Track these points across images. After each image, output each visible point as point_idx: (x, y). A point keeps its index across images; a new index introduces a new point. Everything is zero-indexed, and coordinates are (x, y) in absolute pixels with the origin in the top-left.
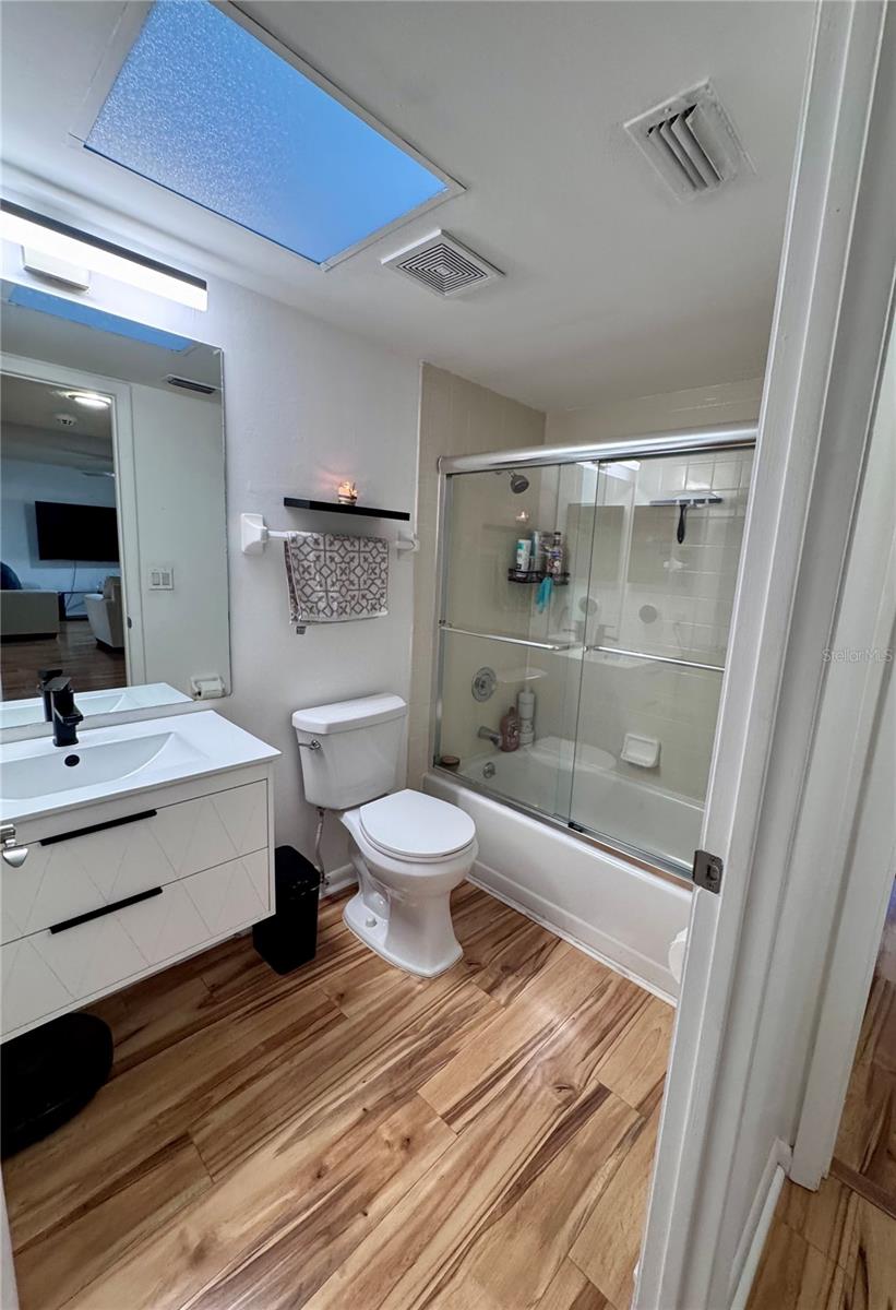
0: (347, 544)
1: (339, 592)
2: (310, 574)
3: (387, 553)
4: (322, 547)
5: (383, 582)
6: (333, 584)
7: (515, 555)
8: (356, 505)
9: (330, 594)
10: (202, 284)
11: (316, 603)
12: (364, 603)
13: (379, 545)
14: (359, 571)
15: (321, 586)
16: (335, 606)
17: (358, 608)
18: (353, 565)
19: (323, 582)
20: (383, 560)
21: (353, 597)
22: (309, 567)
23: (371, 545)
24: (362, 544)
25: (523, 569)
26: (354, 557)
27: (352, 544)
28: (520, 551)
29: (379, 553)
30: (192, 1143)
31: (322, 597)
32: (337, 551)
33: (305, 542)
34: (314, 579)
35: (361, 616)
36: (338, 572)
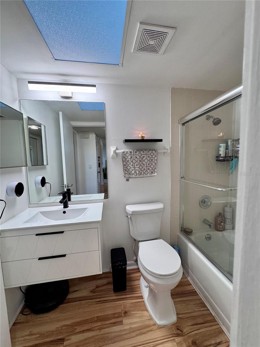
0: (141, 152)
1: (139, 168)
2: (129, 162)
3: (157, 154)
4: (133, 154)
5: (155, 164)
6: (137, 166)
7: (219, 150)
8: (145, 139)
9: (136, 169)
10: (94, 86)
11: (131, 171)
12: (149, 171)
13: (154, 152)
14: (146, 161)
15: (133, 166)
16: (138, 172)
17: (146, 173)
18: (144, 159)
19: (133, 165)
20: (155, 156)
21: (144, 169)
22: (129, 160)
23: (150, 152)
24: (147, 151)
25: (222, 156)
26: (144, 156)
27: (143, 152)
28: (220, 149)
29: (154, 154)
30: (63, 344)
31: (133, 170)
32: (138, 155)
33: (127, 153)
34: (130, 164)
35: (147, 175)
36: (139, 161)
